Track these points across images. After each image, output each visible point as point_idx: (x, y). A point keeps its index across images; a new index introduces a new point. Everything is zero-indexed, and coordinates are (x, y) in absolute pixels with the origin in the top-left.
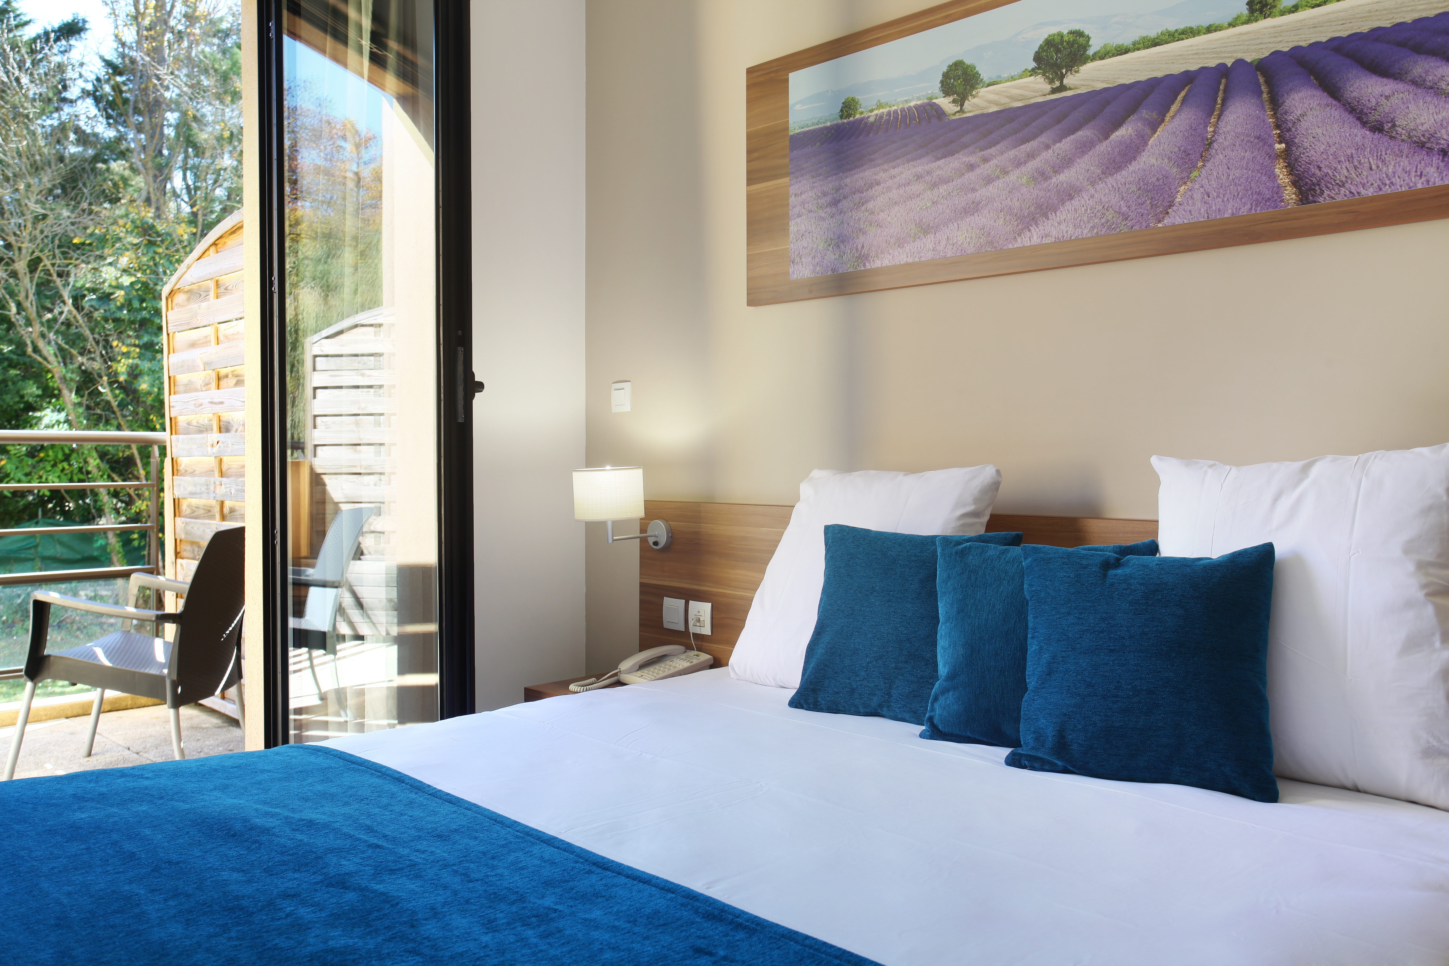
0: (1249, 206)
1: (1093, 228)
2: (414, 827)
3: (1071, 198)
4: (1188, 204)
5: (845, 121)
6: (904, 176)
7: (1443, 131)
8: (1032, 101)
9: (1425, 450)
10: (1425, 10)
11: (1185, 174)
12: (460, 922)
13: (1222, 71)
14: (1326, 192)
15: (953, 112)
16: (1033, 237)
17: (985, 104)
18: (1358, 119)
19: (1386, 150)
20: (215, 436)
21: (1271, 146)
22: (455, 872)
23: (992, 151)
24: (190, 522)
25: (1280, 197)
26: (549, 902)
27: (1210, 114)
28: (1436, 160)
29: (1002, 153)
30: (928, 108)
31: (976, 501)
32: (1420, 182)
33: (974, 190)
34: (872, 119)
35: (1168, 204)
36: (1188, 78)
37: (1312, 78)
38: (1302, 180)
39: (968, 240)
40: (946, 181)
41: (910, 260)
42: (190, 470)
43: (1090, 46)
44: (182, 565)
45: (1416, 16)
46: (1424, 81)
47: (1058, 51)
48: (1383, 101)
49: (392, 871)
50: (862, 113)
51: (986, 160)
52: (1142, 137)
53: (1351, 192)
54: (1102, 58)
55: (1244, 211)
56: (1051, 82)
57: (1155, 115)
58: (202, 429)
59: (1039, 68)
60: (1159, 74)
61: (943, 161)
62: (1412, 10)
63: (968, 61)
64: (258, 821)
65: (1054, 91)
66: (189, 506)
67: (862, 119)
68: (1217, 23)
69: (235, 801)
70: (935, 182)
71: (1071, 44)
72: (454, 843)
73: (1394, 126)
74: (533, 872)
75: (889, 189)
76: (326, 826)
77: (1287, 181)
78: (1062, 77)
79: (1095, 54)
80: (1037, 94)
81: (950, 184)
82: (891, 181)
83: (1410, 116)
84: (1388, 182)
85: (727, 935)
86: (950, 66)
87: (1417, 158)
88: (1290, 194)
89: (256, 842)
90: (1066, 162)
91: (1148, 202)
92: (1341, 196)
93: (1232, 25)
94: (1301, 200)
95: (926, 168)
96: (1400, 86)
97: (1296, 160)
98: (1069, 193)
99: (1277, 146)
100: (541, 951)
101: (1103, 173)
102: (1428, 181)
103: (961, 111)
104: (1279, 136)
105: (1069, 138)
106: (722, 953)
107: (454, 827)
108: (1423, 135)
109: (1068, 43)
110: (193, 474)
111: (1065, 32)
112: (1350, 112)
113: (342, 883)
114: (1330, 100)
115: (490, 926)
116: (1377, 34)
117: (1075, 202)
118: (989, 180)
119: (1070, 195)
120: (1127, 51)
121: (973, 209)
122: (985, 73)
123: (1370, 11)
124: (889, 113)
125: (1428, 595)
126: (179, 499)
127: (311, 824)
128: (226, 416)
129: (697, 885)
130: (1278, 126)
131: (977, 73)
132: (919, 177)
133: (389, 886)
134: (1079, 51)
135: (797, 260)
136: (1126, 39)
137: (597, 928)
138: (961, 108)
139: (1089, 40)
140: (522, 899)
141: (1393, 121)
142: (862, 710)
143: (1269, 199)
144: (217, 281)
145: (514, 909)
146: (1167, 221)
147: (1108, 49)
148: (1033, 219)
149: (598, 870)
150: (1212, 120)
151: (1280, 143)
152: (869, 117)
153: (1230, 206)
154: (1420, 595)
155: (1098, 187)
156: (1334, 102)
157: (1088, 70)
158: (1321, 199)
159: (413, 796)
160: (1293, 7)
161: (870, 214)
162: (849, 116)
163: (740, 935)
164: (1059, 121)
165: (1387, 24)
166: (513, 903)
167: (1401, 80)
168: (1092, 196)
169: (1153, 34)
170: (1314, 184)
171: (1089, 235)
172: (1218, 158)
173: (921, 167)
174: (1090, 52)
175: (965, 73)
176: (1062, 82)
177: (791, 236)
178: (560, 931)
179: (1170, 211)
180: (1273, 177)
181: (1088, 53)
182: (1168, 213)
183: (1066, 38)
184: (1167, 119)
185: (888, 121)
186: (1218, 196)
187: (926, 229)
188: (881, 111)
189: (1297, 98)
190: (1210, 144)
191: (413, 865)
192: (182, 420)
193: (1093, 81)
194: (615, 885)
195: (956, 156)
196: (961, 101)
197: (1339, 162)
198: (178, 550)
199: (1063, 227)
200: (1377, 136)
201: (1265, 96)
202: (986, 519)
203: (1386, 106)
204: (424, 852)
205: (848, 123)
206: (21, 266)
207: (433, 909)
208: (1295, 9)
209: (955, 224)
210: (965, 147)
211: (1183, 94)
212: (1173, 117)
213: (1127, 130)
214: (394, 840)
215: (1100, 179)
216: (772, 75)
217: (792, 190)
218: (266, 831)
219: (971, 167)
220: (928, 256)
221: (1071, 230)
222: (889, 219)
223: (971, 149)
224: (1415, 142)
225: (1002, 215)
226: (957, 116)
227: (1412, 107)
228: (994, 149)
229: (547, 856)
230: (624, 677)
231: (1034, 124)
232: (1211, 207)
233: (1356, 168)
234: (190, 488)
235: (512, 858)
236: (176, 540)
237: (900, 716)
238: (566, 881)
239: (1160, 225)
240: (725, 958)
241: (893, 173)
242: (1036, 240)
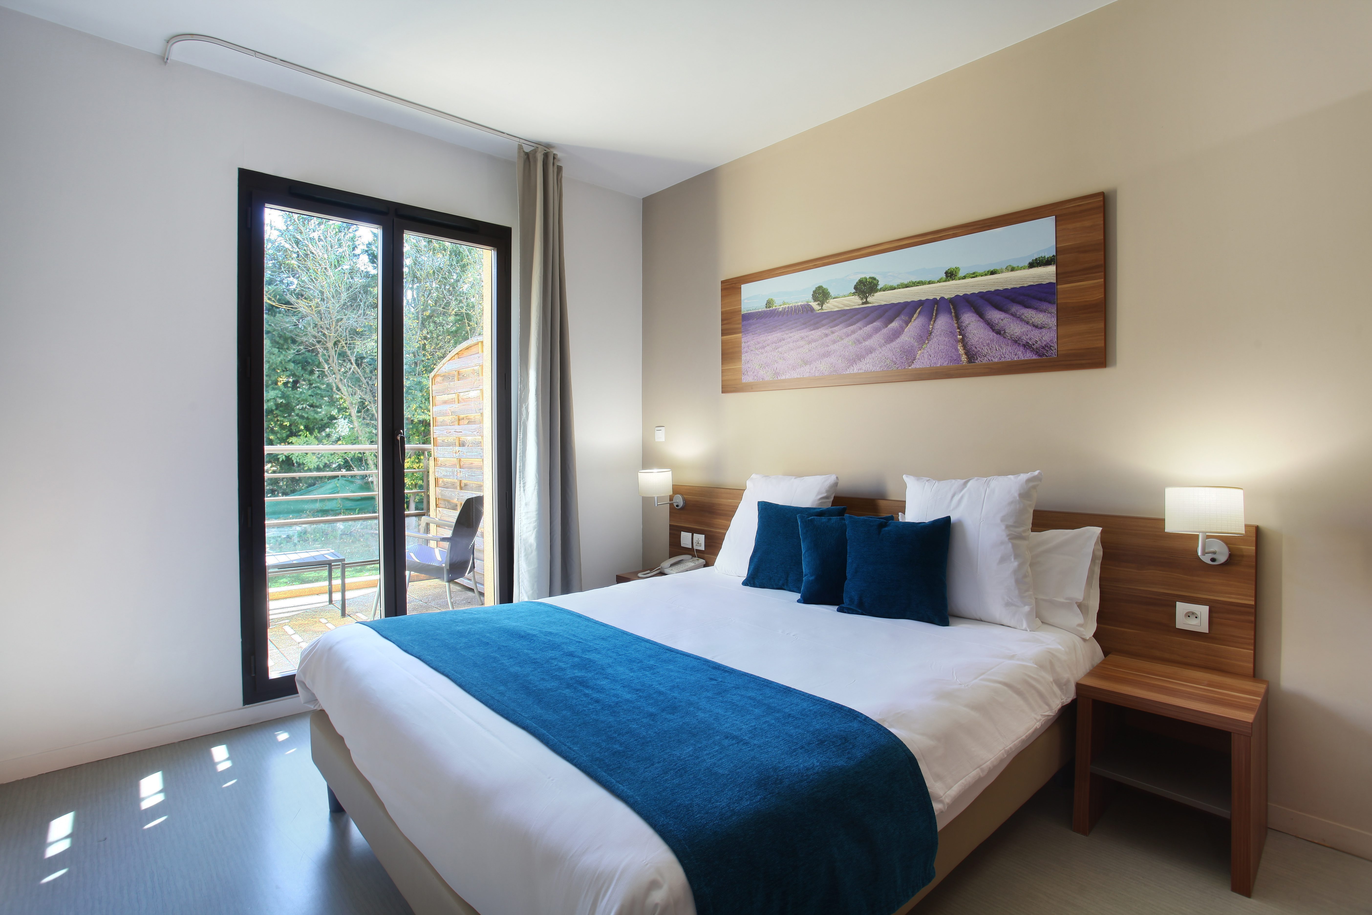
0: (947, 362)
1: (881, 367)
2: (592, 635)
3: (871, 353)
4: (922, 359)
5: (768, 309)
6: (795, 337)
7: (1024, 337)
8: (854, 307)
9: (1011, 477)
10: (1015, 284)
11: (920, 346)
12: (621, 669)
13: (935, 301)
14: (979, 359)
15: (818, 309)
16: (855, 369)
17: (832, 307)
18: (991, 328)
19: (1002, 342)
20: (457, 448)
21: (956, 336)
22: (613, 652)
23: (836, 328)
24: (444, 490)
25: (960, 359)
26: (652, 662)
27: (931, 320)
28: (1021, 349)
29: (840, 330)
30: (806, 306)
31: (827, 491)
32: (1016, 357)
33: (828, 346)
34: (780, 310)
35: (913, 359)
36: (921, 303)
37: (972, 308)
38: (969, 352)
39: (825, 369)
40: (815, 341)
41: (799, 376)
42: (443, 464)
43: (878, 285)
44: (439, 511)
45: (1012, 286)
46: (1016, 314)
47: (865, 286)
48: (1000, 321)
49: (589, 651)
50: (776, 306)
51: (833, 332)
52: (902, 327)
53: (989, 359)
54: (884, 291)
55: (945, 364)
56: (862, 299)
57: (907, 318)
58: (449, 445)
59: (856, 293)
60: (909, 300)
61: (813, 331)
62: (1010, 284)
63: (824, 286)
64: (531, 632)
65: (863, 303)
66: (443, 482)
67: (776, 309)
68: (933, 280)
69: (515, 624)
70: (810, 341)
71: (870, 283)
72: (609, 641)
73: (1005, 332)
74: (643, 652)
75: (789, 343)
76: (557, 634)
77: (963, 352)
78: (867, 298)
79: (881, 288)
80: (856, 304)
81: (817, 342)
82: (790, 339)
83: (1011, 329)
84: (1003, 356)
85: (722, 674)
86: (816, 288)
87: (1014, 347)
88: (964, 358)
89: (532, 639)
90: (869, 336)
91: (905, 357)
92: (985, 361)
93: (939, 282)
94: (968, 361)
95: (806, 334)
96: (1007, 315)
97: (966, 343)
98: (870, 351)
99: (959, 337)
100: (652, 679)
101: (885, 342)
102: (1019, 357)
103: (822, 309)
104: (959, 332)
105: (870, 325)
106: (720, 680)
107: (608, 635)
108: (1016, 338)
109: (869, 282)
110: (445, 466)
111: (868, 277)
112: (988, 325)
113: (571, 654)
114: (980, 319)
115: (632, 670)
116: (997, 292)
117: (873, 355)
118: (834, 342)
119: (871, 351)
120: (895, 289)
121: (827, 355)
122: (832, 293)
123: (994, 282)
124: (789, 307)
125: (1009, 539)
126: (437, 478)
127: (551, 633)
128: (463, 438)
129: (709, 657)
130: (959, 328)
131: (829, 292)
132: (802, 338)
133: (588, 656)
134: (874, 286)
135: (746, 373)
136: (895, 283)
137: (672, 671)
138: (822, 308)
139: (878, 282)
140: (641, 662)
141: (1004, 330)
142: (775, 586)
143: (956, 360)
144: (458, 372)
145: (639, 665)
146: (913, 366)
147: (887, 287)
148: (854, 361)
149: (669, 652)
150: (931, 323)
151: (960, 335)
152: (779, 308)
153: (939, 362)
154: (1006, 539)
155: (883, 349)
156: (981, 320)
157: (878, 295)
158: (977, 362)
159: (587, 623)
160: (964, 277)
161: (780, 354)
162: (770, 307)
163: (727, 674)
164: (865, 317)
165: (1001, 288)
166: (638, 663)
167: (1007, 313)
168: (880, 353)
169: (906, 282)
170: (974, 355)
171: (879, 370)
172: (934, 340)
173: (804, 333)
174: (879, 287)
175: (823, 292)
176: (866, 300)
177: (743, 362)
178: (658, 673)
179: (914, 362)
180: (957, 350)
181: (878, 288)
182: (913, 363)
183: (868, 280)
184: (912, 320)
185: (788, 311)
186: (934, 357)
187: (806, 363)
188: (785, 306)
189: (966, 316)
190: (931, 333)
191: (596, 649)
192: (439, 440)
193: (880, 300)
194: (676, 657)
195: (820, 329)
196: (822, 304)
197: (984, 346)
198: (437, 503)
199: (868, 366)
200: (998, 336)
201: (953, 314)
202: (832, 499)
203: (1002, 323)
204: (599, 644)
205: (769, 310)
206: (330, 345)
207: (609, 664)
208: (964, 278)
209: (819, 361)
210: (823, 325)
211: (919, 310)
212: (915, 320)
213: (895, 324)
214: (585, 640)
215: (884, 345)
216: (733, 285)
217: (743, 340)
218: (534, 635)
219: (827, 335)
220: (807, 375)
221: (871, 367)
222: (789, 356)
223: (826, 327)
224: (1013, 340)
225: (840, 358)
226: (820, 311)
227: (1012, 325)
228: (836, 327)
229: (647, 647)
230: (666, 571)
231: (854, 318)
232: (931, 361)
233: (990, 349)
234: (444, 473)
235: (634, 647)
236: (436, 498)
237: (792, 589)
238: (657, 656)
239: (910, 368)
240: (721, 681)
241: (791, 335)
242: (856, 371)
